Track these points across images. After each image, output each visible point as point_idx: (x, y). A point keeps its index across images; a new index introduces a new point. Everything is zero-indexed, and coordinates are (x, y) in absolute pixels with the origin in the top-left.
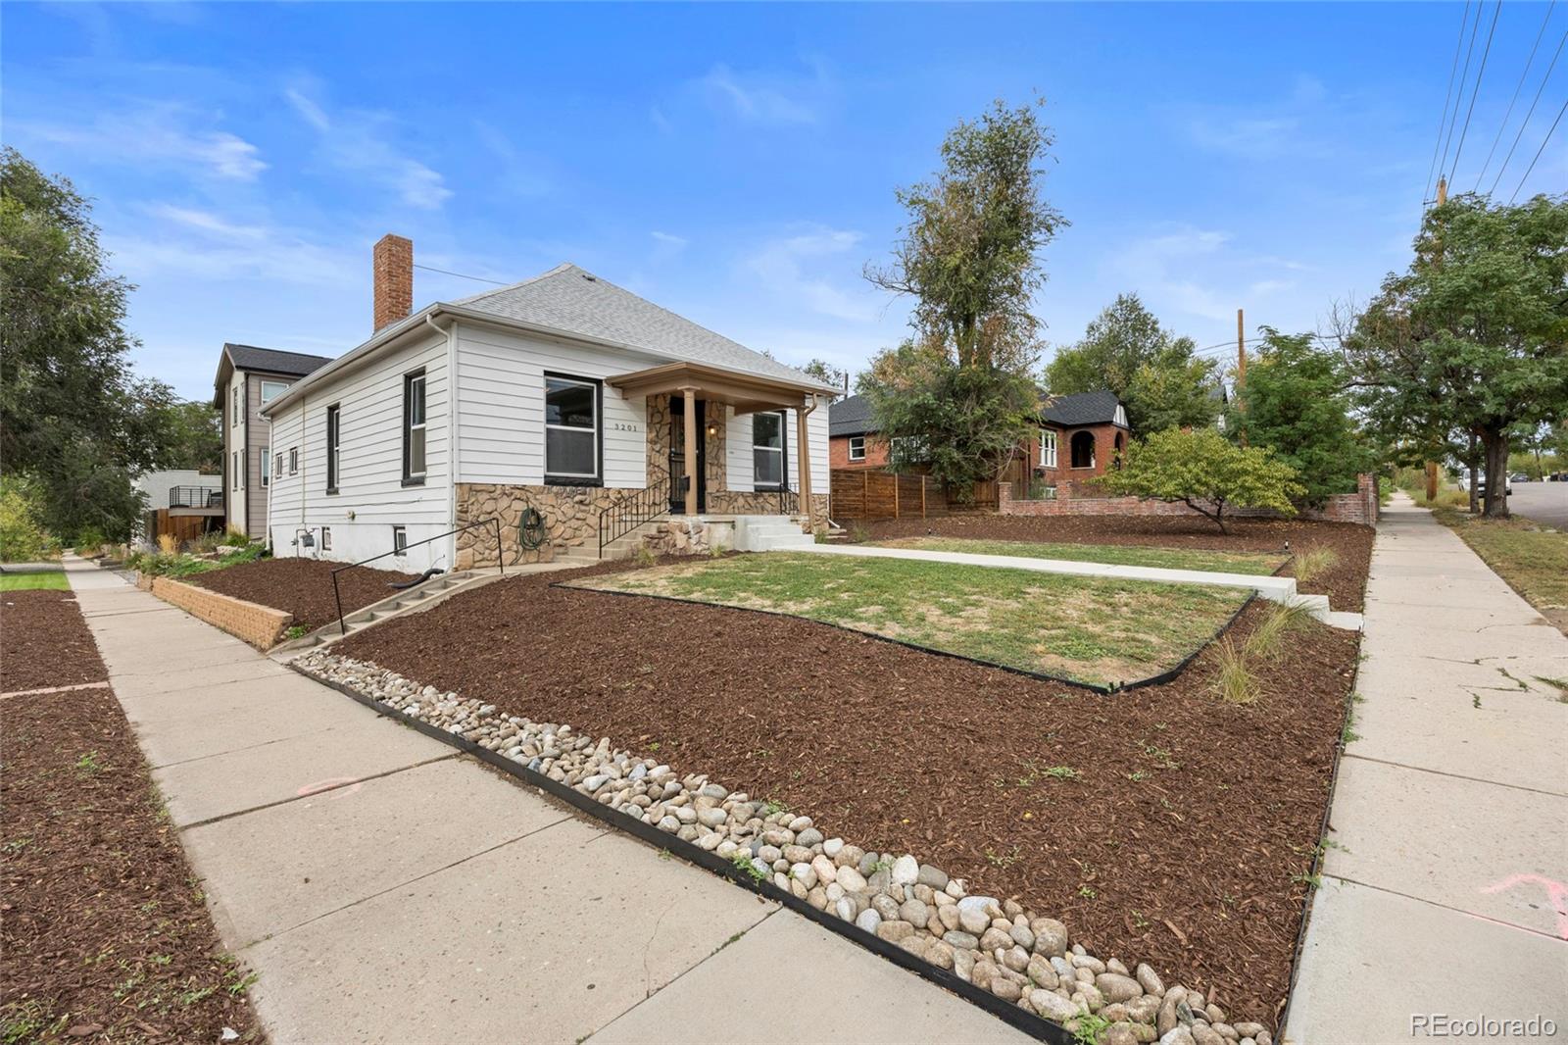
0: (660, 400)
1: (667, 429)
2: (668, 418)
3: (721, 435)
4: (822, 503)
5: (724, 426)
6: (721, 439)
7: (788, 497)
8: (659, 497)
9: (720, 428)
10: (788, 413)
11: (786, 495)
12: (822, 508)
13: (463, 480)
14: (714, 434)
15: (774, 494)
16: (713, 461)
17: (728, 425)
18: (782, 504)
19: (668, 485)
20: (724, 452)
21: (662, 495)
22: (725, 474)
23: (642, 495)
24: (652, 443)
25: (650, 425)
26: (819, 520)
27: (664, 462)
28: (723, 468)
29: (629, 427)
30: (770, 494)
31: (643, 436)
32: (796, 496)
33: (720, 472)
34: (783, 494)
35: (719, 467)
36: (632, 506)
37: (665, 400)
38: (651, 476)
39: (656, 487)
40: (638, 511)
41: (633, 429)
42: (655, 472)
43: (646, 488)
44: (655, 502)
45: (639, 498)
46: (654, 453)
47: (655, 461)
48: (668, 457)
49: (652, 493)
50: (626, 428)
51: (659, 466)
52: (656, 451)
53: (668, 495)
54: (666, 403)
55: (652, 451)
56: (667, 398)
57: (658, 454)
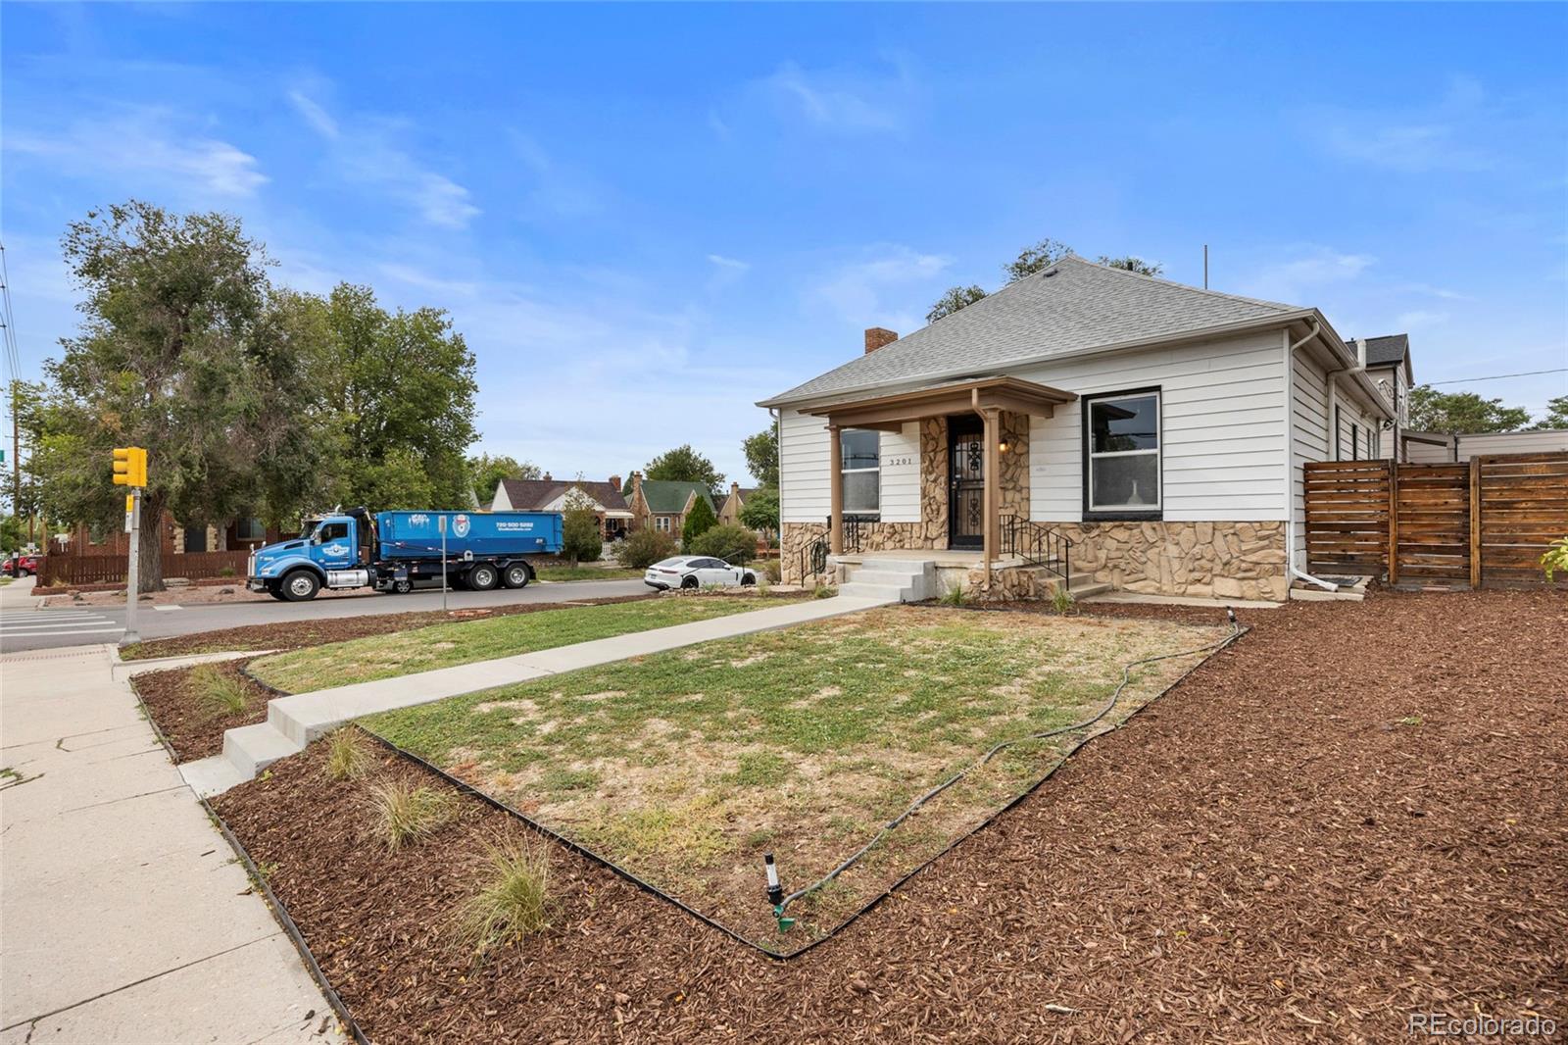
0: (933, 425)
1: (941, 456)
2: (943, 444)
3: (1020, 449)
4: (1261, 539)
5: (1024, 439)
6: (1021, 454)
7: (1158, 528)
8: (934, 531)
9: (1019, 440)
10: (1163, 389)
11: (1155, 524)
12: (1263, 548)
13: (786, 520)
14: (1008, 452)
15: (1126, 523)
16: (1006, 485)
17: (1033, 433)
18: (1143, 539)
19: (944, 517)
20: (1025, 471)
21: (938, 528)
22: (1028, 499)
23: (916, 528)
24: (926, 472)
25: (924, 453)
26: (1250, 570)
27: (940, 494)
28: (1024, 491)
29: (904, 461)
30: (1117, 523)
31: (917, 468)
32: (1182, 526)
33: (1018, 497)
34: (1145, 525)
35: (1020, 491)
36: (905, 541)
37: (939, 425)
38: (926, 508)
39: (930, 520)
40: (911, 545)
41: (908, 462)
42: (930, 504)
43: (920, 521)
44: (928, 536)
45: (914, 531)
46: (929, 483)
47: (928, 492)
48: (946, 486)
49: (925, 526)
50: (901, 462)
51: (935, 497)
52: (931, 481)
53: (946, 528)
54: (941, 428)
55: (927, 482)
56: (940, 422)
57: (933, 484)
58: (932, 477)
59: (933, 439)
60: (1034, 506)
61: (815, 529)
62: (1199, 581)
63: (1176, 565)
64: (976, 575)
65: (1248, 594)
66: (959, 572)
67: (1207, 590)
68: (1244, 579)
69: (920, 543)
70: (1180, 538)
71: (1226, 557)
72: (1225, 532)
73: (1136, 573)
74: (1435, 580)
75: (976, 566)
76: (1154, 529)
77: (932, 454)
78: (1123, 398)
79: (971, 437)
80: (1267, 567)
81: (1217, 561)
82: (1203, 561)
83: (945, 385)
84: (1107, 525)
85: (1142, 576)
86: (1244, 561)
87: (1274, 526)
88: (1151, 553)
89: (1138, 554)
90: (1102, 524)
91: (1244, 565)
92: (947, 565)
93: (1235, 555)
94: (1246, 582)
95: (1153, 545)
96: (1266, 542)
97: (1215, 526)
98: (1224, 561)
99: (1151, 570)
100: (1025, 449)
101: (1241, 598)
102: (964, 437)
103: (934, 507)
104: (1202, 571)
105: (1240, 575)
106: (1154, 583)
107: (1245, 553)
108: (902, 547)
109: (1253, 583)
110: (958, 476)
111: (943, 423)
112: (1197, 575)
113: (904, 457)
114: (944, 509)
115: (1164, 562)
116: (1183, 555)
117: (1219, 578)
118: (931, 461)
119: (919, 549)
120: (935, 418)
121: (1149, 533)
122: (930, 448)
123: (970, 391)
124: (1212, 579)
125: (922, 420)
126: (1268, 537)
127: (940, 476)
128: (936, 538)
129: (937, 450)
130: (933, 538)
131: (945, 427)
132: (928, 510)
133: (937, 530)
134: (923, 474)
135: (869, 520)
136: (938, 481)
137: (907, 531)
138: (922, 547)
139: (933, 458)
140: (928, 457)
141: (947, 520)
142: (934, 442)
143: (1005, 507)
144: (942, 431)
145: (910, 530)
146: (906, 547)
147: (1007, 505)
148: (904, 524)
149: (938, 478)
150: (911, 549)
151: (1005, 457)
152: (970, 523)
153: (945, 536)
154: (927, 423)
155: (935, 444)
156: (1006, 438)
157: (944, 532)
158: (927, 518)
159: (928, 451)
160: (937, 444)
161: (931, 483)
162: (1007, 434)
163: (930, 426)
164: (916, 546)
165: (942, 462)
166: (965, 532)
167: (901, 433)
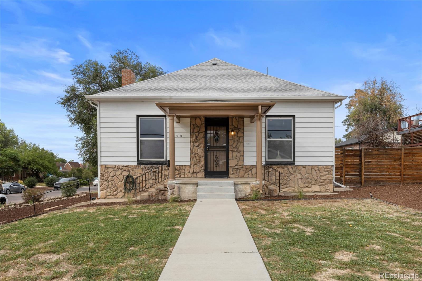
1: (202, 135)
2: (203, 129)
3: (240, 134)
4: (326, 171)
5: (242, 130)
6: (240, 137)
7: (294, 168)
8: (197, 169)
9: (239, 131)
10: (296, 117)
11: (293, 166)
12: (326, 175)
13: (103, 163)
14: (234, 135)
15: (282, 166)
16: (234, 149)
17: (245, 128)
18: (288, 172)
19: (203, 163)
20: (242, 144)
21: (200, 167)
22: (243, 156)
24: (193, 142)
25: (192, 133)
26: (323, 182)
27: (201, 152)
28: (241, 153)
29: (181, 136)
30: (279, 166)
31: (189, 140)
32: (301, 167)
33: (239, 155)
34: (290, 167)
35: (239, 152)
36: (181, 174)
37: (201, 120)
38: (193, 159)
39: (196, 164)
40: (185, 176)
41: (183, 136)
42: (195, 157)
43: (190, 165)
44: (194, 171)
45: (186, 169)
46: (195, 147)
47: (195, 151)
48: (204, 149)
49: (193, 167)
50: (179, 136)
51: (198, 154)
52: (196, 146)
53: (203, 168)
54: (201, 122)
55: (194, 146)
56: (202, 119)
57: (197, 148)
58: (197, 144)
59: (198, 127)
60: (245, 159)
61: (124, 168)
62: (307, 186)
63: (300, 181)
64: (255, 186)
65: (323, 190)
66: (245, 186)
67: (310, 189)
68: (321, 185)
69: (190, 175)
70: (302, 172)
71: (316, 178)
72: (316, 169)
73: (287, 184)
74: (353, 184)
75: (254, 182)
76: (292, 168)
77: (197, 134)
78: (280, 118)
79: (215, 127)
80: (328, 181)
81: (313, 179)
82: (309, 180)
83: (210, 102)
84: (275, 167)
85: (288, 186)
86: (321, 179)
87: (330, 167)
88: (291, 177)
89: (287, 178)
90: (273, 166)
91: (321, 181)
92: (240, 183)
93: (319, 177)
94: (321, 186)
95: (292, 174)
96: (327, 173)
97: (312, 167)
98: (316, 179)
99: (292, 184)
100: (242, 135)
101: (320, 192)
102: (212, 127)
103: (198, 158)
104: (308, 183)
105: (320, 184)
106: (292, 188)
107: (321, 176)
108: (180, 177)
109: (324, 186)
110: (208, 145)
111: (203, 119)
112: (307, 185)
113: (181, 134)
114: (203, 159)
115: (296, 181)
116: (302, 177)
117: (313, 185)
118: (197, 137)
119: (189, 177)
120: (199, 117)
121: (291, 169)
122: (196, 131)
123: (258, 106)
124: (311, 186)
125: (192, 117)
126: (328, 171)
127: (200, 144)
128: (198, 173)
129: (200, 132)
130: (197, 172)
131: (203, 122)
132: (195, 159)
133: (199, 169)
134: (191, 143)
135: (160, 164)
136: (200, 146)
137: (182, 169)
138: (191, 177)
139: (197, 135)
140: (195, 135)
141: (204, 164)
142: (198, 128)
143: (233, 159)
144: (202, 123)
145: (184, 169)
146: (182, 176)
147: (233, 158)
148: (181, 166)
149: (200, 145)
150: (185, 178)
151: (233, 137)
152: (214, 166)
153: (203, 171)
154: (194, 119)
155: (199, 129)
156: (233, 129)
157: (203, 170)
158: (194, 163)
159: (194, 132)
160: (200, 129)
161: (196, 147)
162: (234, 128)
163: (196, 121)
164: (188, 176)
165: (202, 138)
166: (212, 170)
167: (180, 122)
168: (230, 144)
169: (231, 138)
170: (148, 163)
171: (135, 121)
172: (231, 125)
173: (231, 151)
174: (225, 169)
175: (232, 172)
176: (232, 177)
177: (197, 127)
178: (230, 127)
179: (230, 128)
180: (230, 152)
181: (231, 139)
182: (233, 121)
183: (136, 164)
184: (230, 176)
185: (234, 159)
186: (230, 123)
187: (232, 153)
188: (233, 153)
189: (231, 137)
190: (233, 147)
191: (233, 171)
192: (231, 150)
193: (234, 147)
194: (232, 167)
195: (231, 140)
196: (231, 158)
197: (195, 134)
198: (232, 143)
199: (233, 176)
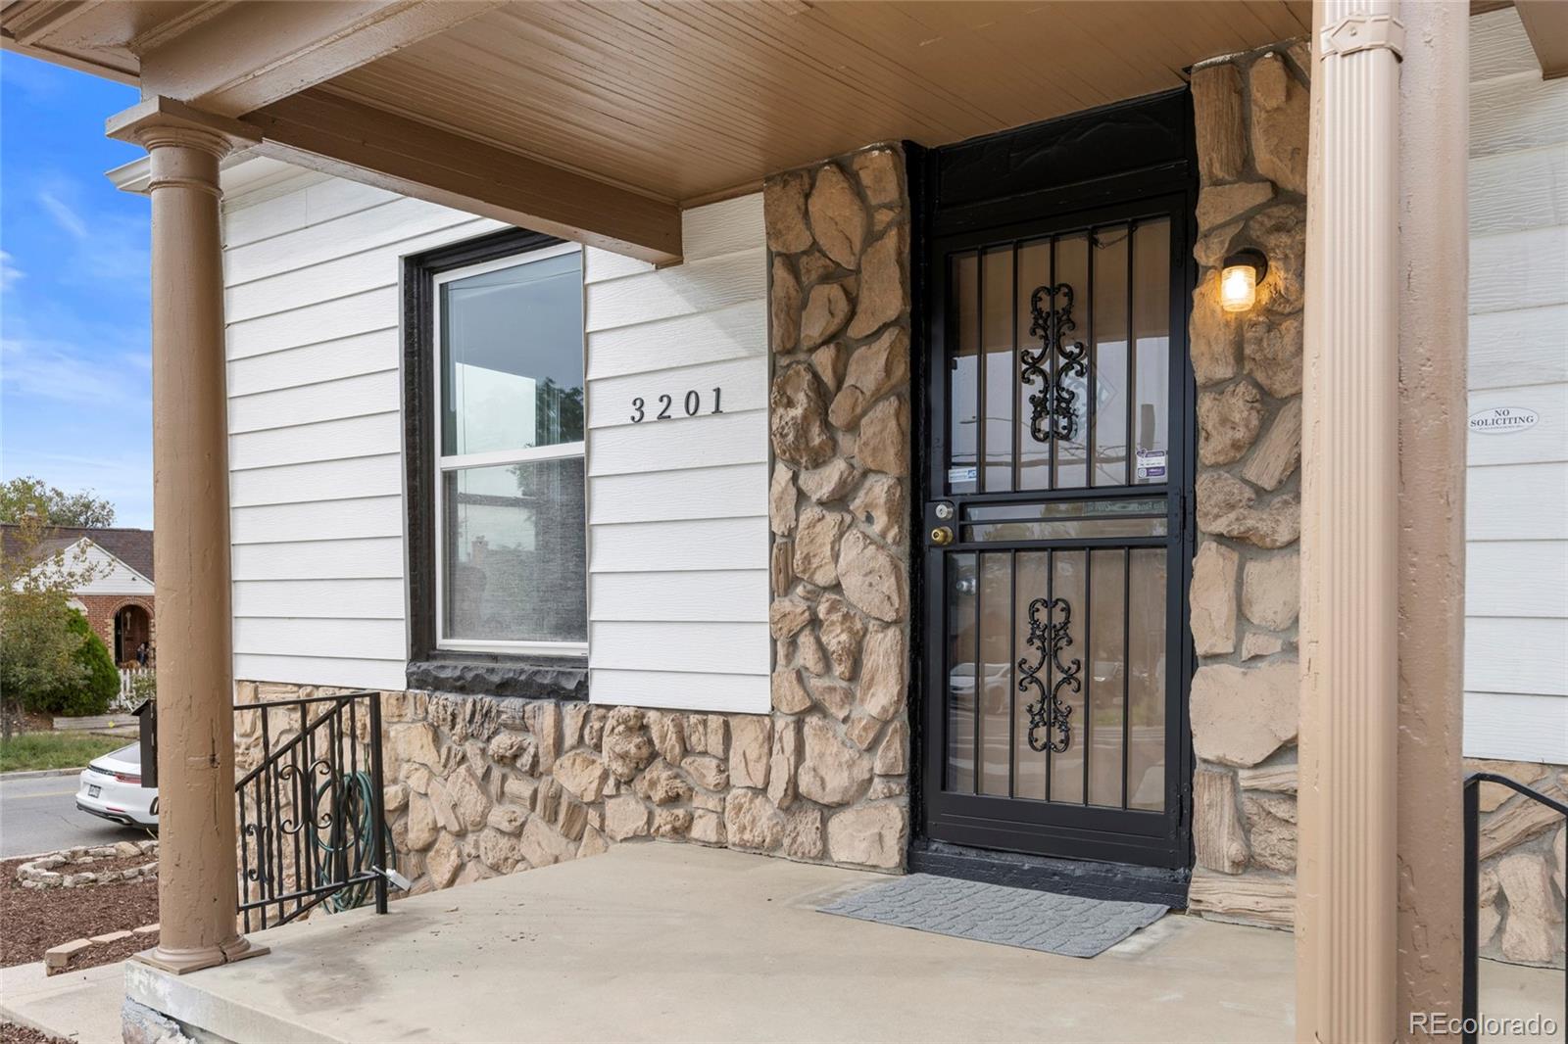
0: (832, 198)
1: (875, 365)
2: (885, 294)
13: (244, 671)
23: (747, 740)
24: (793, 458)
29: (691, 401)
31: (754, 433)
36: (697, 802)
37: (858, 191)
38: (793, 642)
39: (816, 708)
40: (722, 826)
41: (707, 405)
42: (815, 623)
43: (766, 709)
44: (802, 789)
45: (735, 759)
46: (809, 514)
47: (807, 559)
48: (894, 531)
49: (789, 738)
50: (677, 410)
51: (837, 587)
52: (821, 503)
53: (893, 753)
54: (868, 211)
55: (801, 497)
56: (866, 178)
57: (832, 518)
58: (823, 482)
59: (833, 274)
69: (764, 816)
77: (826, 360)
79: (1037, 255)
103: (836, 638)
108: (681, 833)
111: (884, 175)
113: (693, 379)
114: (886, 653)
118: (822, 396)
119: (759, 849)
122: (815, 326)
127: (865, 474)
128: (842, 805)
129: (856, 331)
130: (826, 800)
131: (889, 207)
132: (807, 655)
133: (851, 764)
134: (780, 467)
135: (542, 686)
136: (856, 504)
137: (705, 753)
138: (777, 844)
139: (828, 377)
140: (808, 377)
141: (903, 708)
142: (834, 291)
143: (1245, 655)
144: (878, 227)
145: (720, 752)
146: (696, 832)
147: (1251, 645)
148: (693, 719)
149: (857, 486)
150: (721, 845)
151: (1248, 350)
152: (1023, 737)
153: (890, 796)
154: (794, 190)
155: (842, 306)
156: (1256, 231)
157: (886, 776)
158: (799, 693)
159: (805, 345)
160: (853, 301)
161: (817, 511)
162: (1260, 209)
163: (816, 205)
164: (747, 836)
165: (878, 397)
166: (996, 786)
167: (681, 262)
168: (1207, 452)
169: (1215, 360)
170: (470, 676)
171: (390, 309)
172: (1219, 173)
173: (1220, 538)
174: (1150, 792)
175: (1230, 847)
176: (1230, 913)
177: (826, 278)
178: (1215, 208)
179: (1204, 225)
180: (1209, 563)
181: (1224, 371)
182: (1245, 124)
183: (403, 687)
184: (1209, 887)
185: (1256, 658)
186: (1210, 153)
187: (1231, 569)
188: (1253, 569)
189: (1222, 344)
190: (1248, 493)
191: (1244, 825)
192: (1220, 526)
193: (1268, 483)
194: (1229, 769)
195: (1218, 386)
196: (1227, 647)
197: (810, 368)
198: (1230, 435)
199: (1248, 903)
